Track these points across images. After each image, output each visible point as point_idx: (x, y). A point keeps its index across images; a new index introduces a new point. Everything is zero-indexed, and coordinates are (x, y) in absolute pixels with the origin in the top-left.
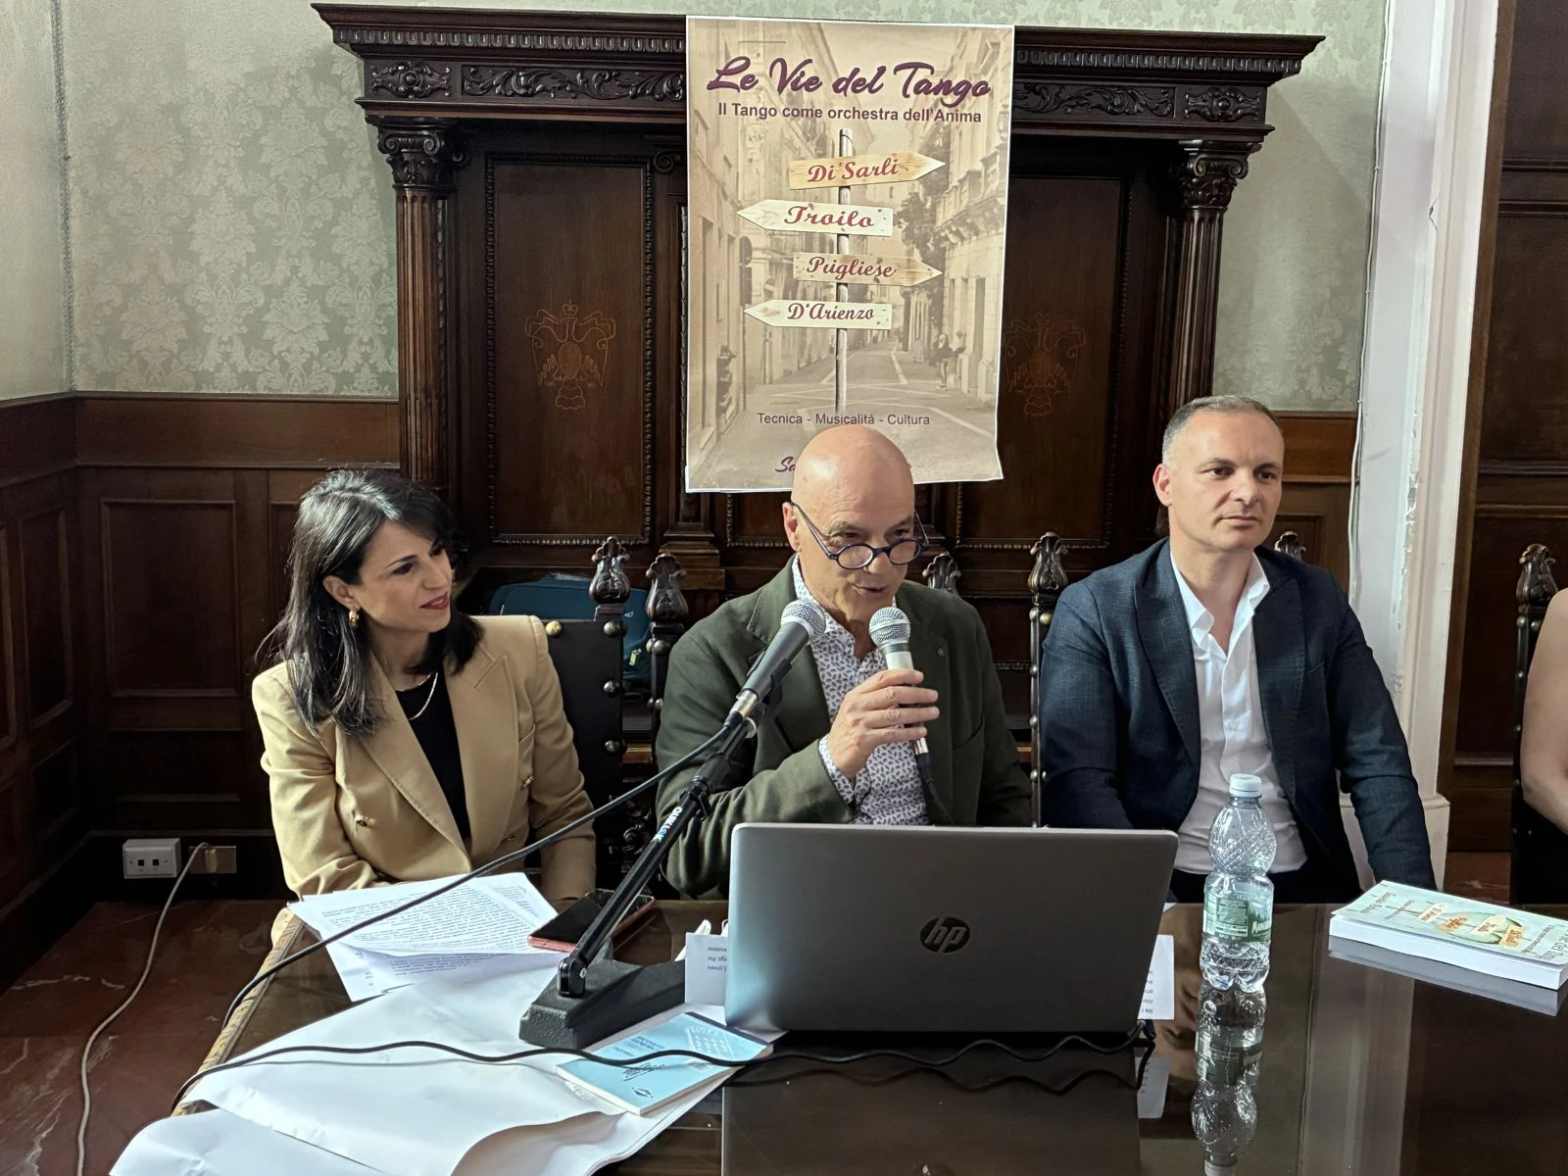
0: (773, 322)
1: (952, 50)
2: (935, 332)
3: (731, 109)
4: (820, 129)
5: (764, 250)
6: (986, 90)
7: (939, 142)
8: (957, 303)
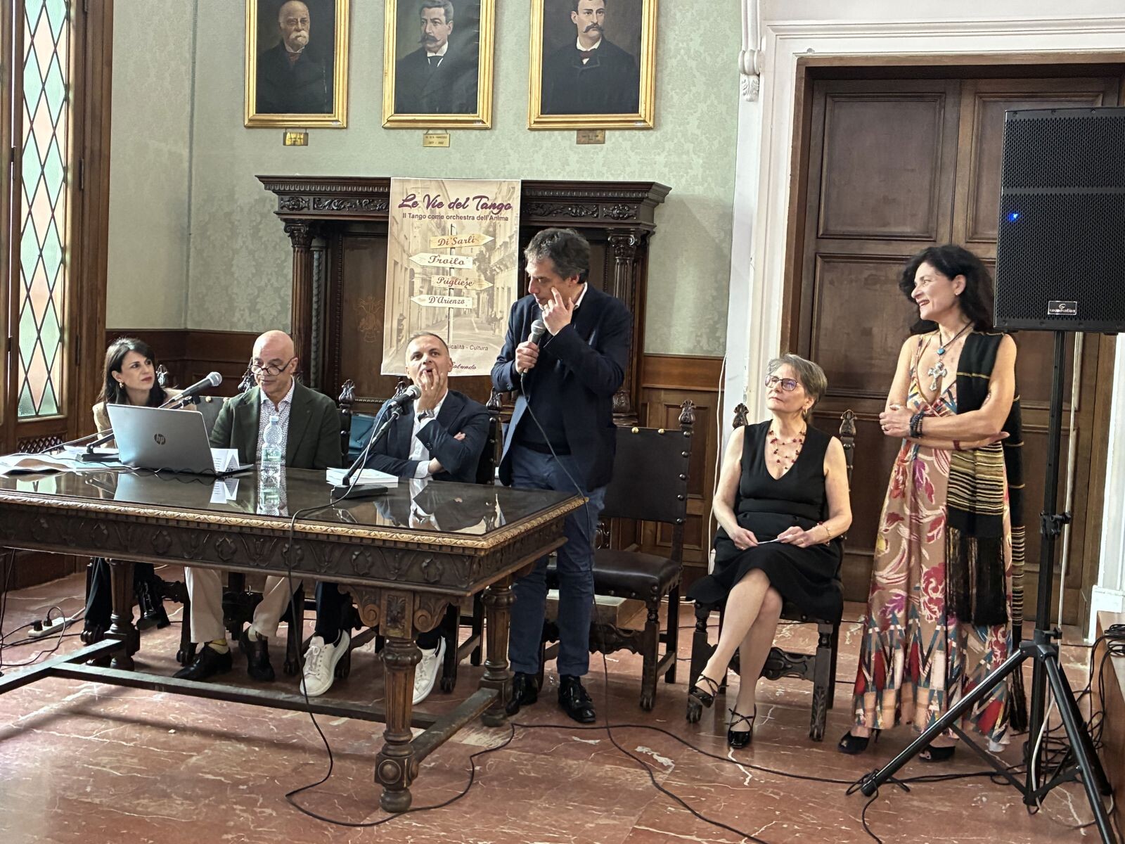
0: (423, 304)
1: (496, 190)
2: (490, 310)
3: (408, 215)
4: (442, 225)
5: (419, 274)
6: (510, 207)
7: (491, 229)
8: (500, 298)
